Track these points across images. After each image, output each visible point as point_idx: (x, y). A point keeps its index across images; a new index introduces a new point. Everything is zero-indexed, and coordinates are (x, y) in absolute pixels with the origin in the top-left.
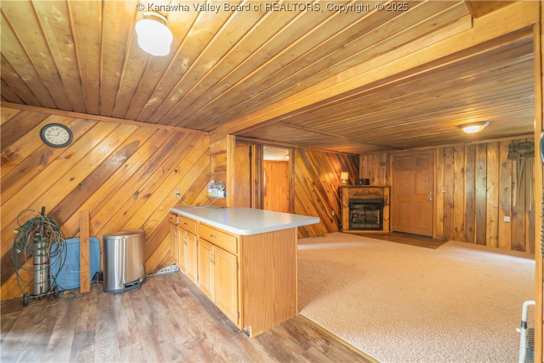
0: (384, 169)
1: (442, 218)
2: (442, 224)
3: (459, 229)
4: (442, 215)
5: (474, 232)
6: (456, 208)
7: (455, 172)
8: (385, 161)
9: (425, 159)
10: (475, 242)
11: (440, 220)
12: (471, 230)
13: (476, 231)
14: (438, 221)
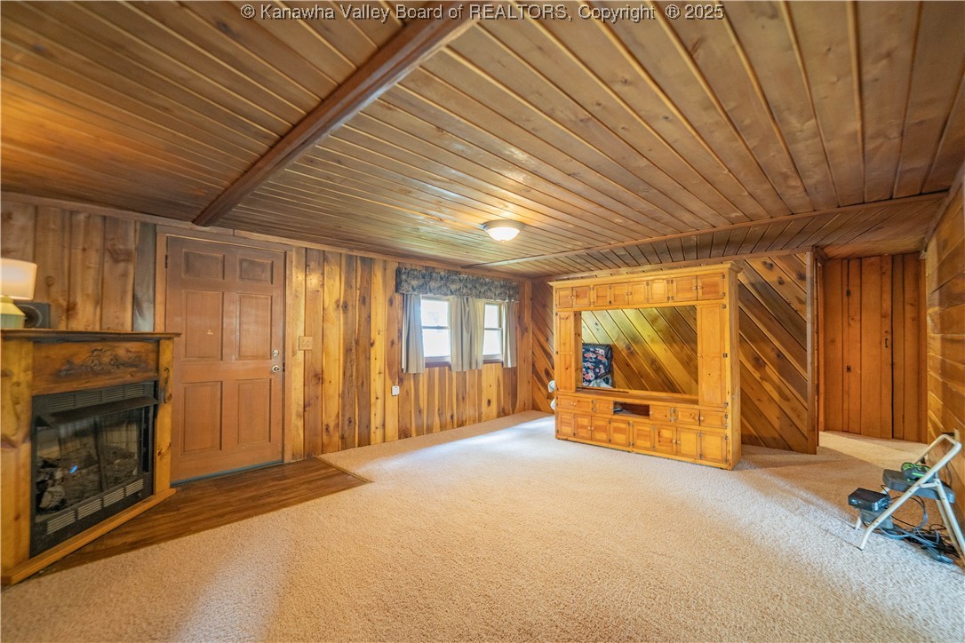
0: (125, 275)
1: (301, 410)
2: (300, 423)
3: (332, 425)
4: (302, 403)
5: (355, 424)
6: (326, 384)
7: (326, 306)
8: (132, 245)
9: (262, 266)
10: (357, 445)
11: (298, 415)
12: (350, 422)
13: (357, 422)
14: (294, 417)
